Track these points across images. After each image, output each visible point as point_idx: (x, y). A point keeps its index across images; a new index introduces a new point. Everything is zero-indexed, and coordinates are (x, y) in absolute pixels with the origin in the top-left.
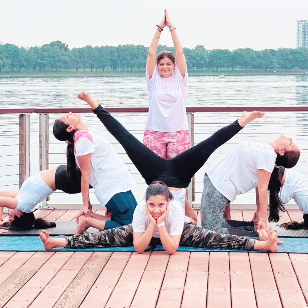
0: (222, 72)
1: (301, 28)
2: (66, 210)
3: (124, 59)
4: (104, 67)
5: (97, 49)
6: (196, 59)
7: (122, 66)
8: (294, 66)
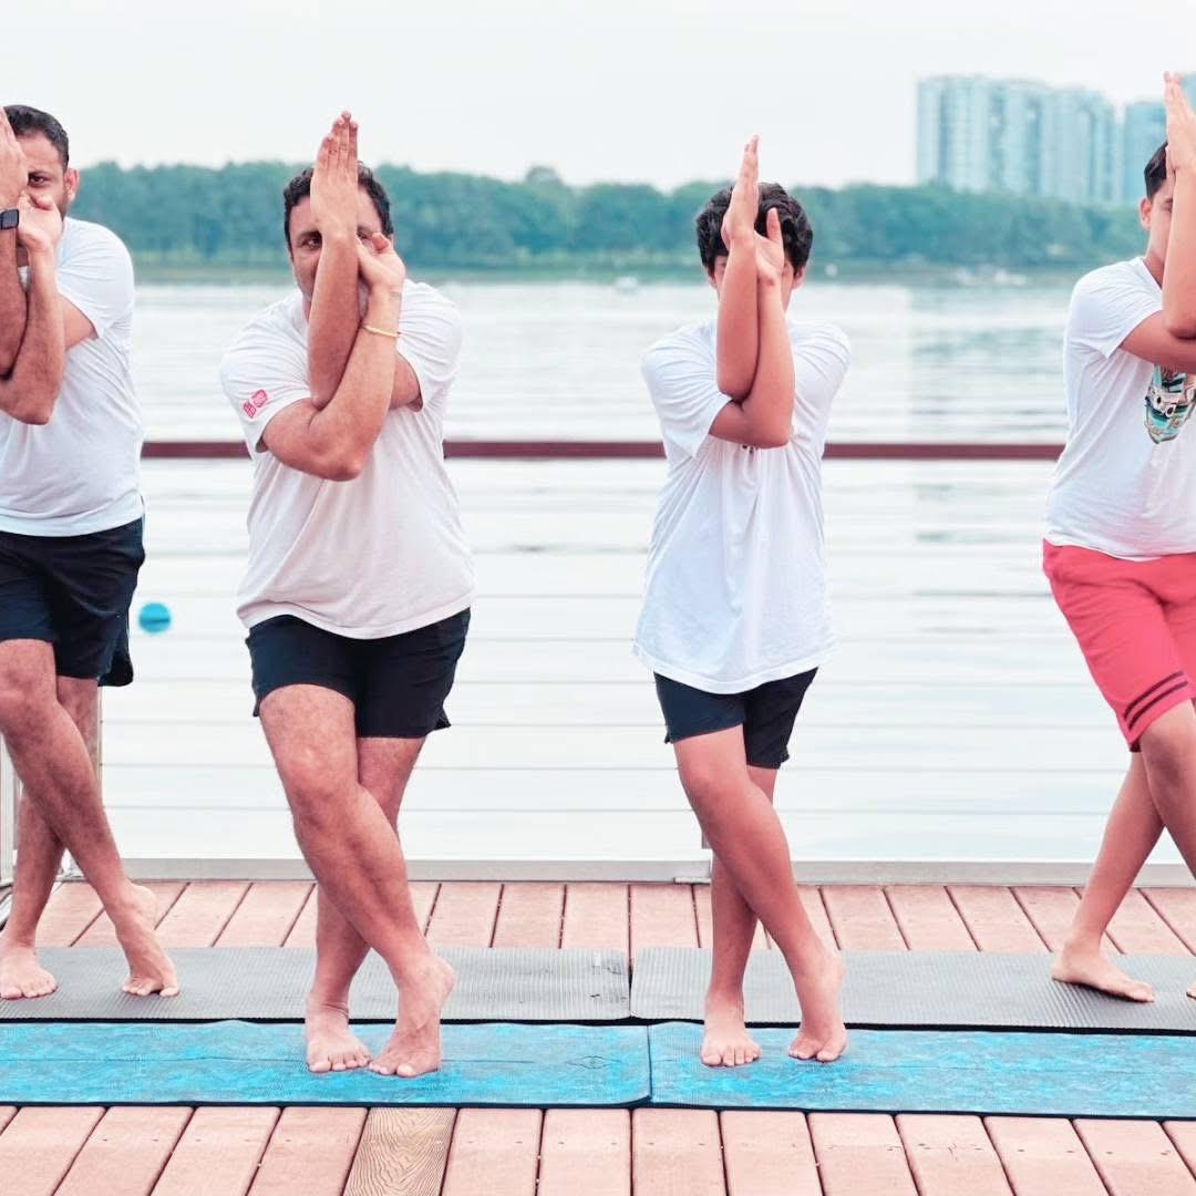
0: (630, 269)
1: (932, 103)
2: (180, 887)
3: (248, 216)
4: (166, 244)
5: (141, 174)
6: (526, 219)
7: (241, 240)
8: (902, 252)
